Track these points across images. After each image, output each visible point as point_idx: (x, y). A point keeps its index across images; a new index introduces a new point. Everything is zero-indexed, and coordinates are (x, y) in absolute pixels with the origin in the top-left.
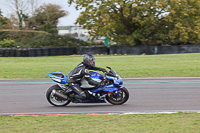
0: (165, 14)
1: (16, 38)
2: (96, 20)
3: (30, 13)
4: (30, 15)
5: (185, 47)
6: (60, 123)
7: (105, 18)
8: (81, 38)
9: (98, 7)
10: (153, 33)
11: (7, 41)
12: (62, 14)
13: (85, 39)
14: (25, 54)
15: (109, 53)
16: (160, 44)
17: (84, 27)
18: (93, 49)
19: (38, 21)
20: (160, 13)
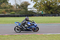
1: (15, 11)
2: (39, 6)
3: (19, 4)
4: (19, 5)
6: (28, 37)
7: (42, 6)
8: (35, 12)
10: (56, 10)
11: (12, 12)
12: (29, 4)
13: (36, 12)
14: (18, 16)
15: (43, 16)
16: (58, 13)
17: (36, 8)
18: (38, 15)
19: (21, 6)
20: (58, 4)
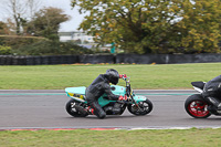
0: (178, 19)
1: (12, 44)
2: (101, 26)
3: (28, 16)
4: (29, 19)
5: (200, 56)
7: (112, 23)
8: (85, 45)
9: (103, 11)
10: (165, 40)
11: (3, 48)
12: (64, 19)
13: (89, 47)
14: (23, 62)
15: (115, 62)
16: (171, 53)
18: (98, 57)
19: (36, 25)
20: (172, 18)
